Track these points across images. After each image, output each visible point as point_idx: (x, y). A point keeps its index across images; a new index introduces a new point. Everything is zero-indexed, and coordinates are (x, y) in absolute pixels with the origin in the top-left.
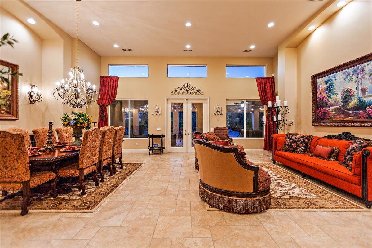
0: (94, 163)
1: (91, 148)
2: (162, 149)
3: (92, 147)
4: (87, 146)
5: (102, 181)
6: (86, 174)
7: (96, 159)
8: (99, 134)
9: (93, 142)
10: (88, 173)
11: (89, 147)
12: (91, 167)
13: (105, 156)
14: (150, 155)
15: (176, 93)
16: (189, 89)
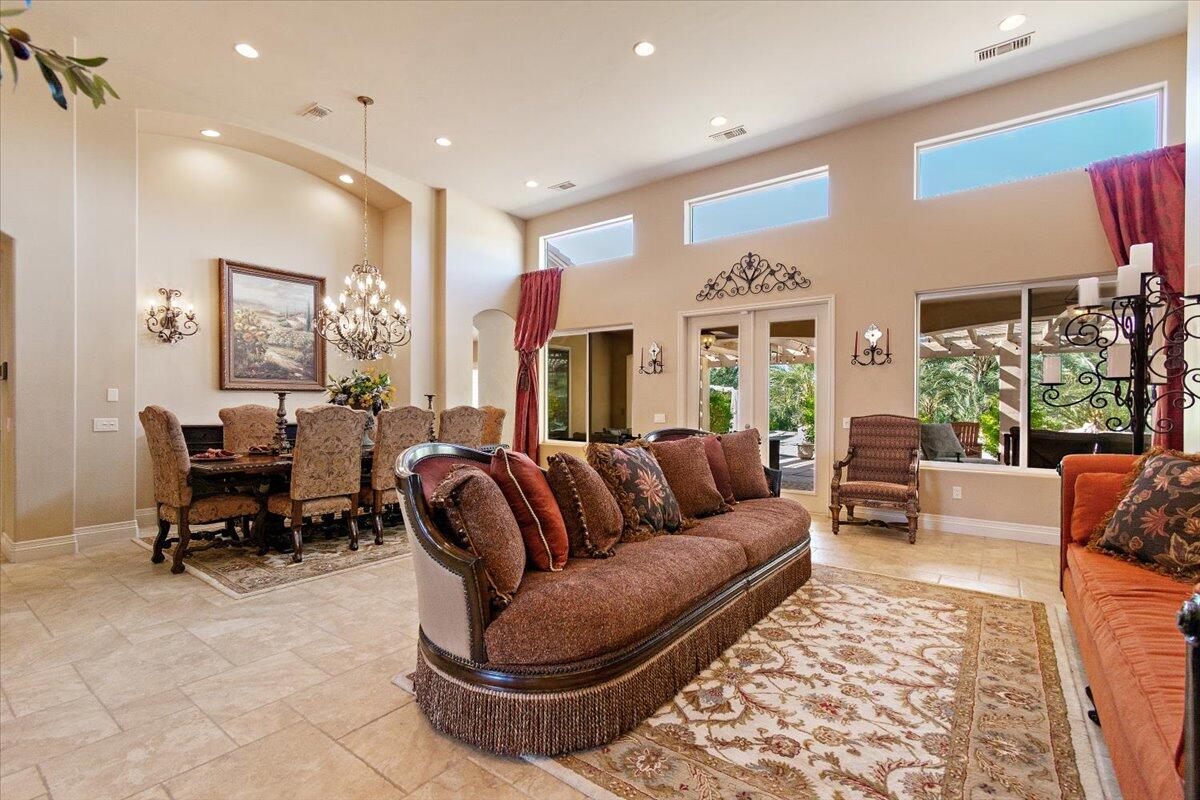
0: (343, 492)
3: (325, 452)
6: (309, 515)
7: (351, 483)
10: (317, 514)
12: (332, 500)
15: (713, 293)
16: (757, 273)
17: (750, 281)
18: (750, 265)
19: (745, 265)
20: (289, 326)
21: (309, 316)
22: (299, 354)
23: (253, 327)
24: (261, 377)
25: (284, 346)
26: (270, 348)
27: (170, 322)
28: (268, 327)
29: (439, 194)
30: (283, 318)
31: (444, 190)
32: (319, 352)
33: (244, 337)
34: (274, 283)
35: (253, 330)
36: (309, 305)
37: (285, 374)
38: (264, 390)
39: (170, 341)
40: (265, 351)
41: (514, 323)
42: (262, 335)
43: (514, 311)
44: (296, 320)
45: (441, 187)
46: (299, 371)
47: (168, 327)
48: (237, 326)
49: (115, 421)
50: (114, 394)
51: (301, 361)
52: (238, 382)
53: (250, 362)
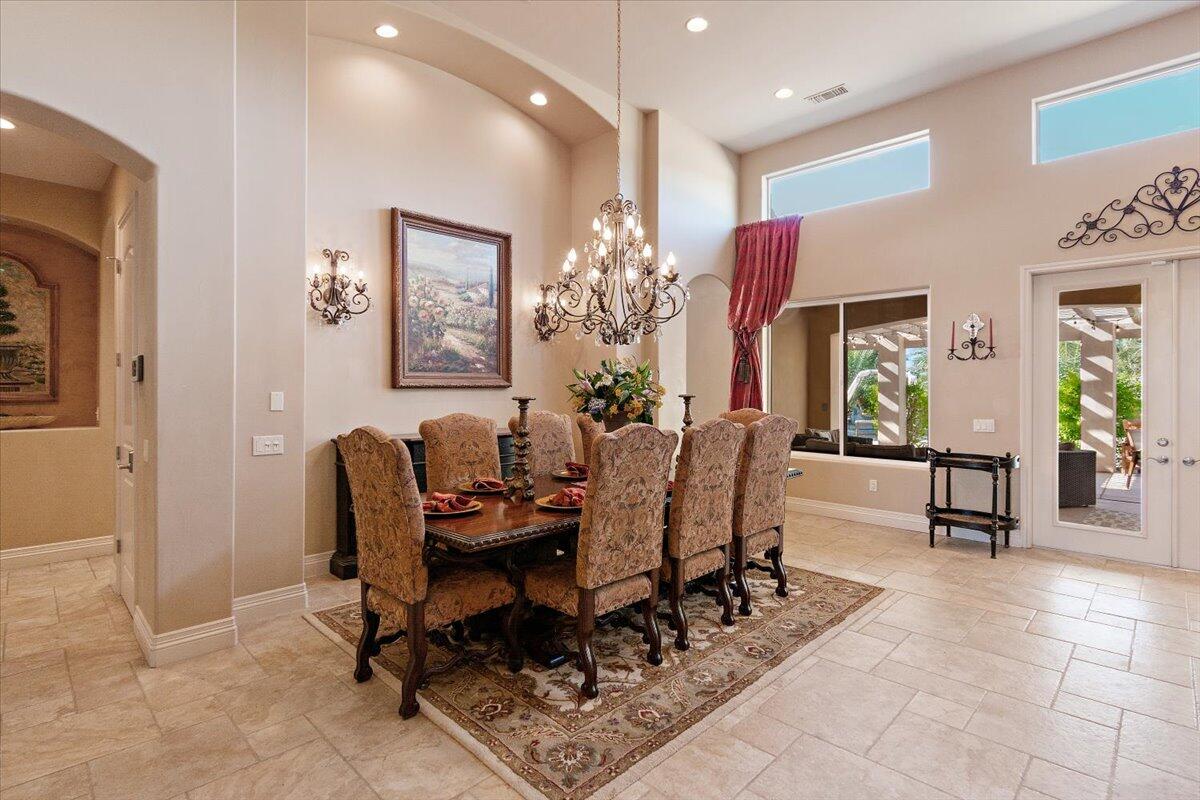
0: (642, 568)
1: (621, 506)
2: (1001, 528)
3: (626, 503)
4: (602, 499)
5: (681, 645)
6: (601, 612)
7: (652, 552)
8: (658, 450)
9: (629, 484)
10: (612, 608)
11: (613, 503)
12: (630, 583)
13: (696, 543)
14: (932, 544)
15: (1094, 234)
16: (1191, 199)
17: (1175, 213)
18: (1176, 186)
19: (1163, 187)
20: (468, 300)
21: (492, 286)
22: (479, 338)
23: (430, 302)
24: (438, 370)
25: (464, 327)
26: (449, 330)
27: (334, 295)
28: (447, 302)
29: (648, 117)
30: (463, 288)
31: (655, 112)
32: (503, 336)
33: (420, 315)
34: (453, 242)
35: (430, 306)
36: (491, 271)
37: (466, 364)
38: (443, 387)
39: (336, 323)
40: (442, 335)
41: (727, 293)
42: (439, 313)
43: (728, 275)
44: (477, 292)
45: (654, 107)
46: (480, 361)
47: (333, 302)
48: (412, 300)
49: (279, 439)
50: (278, 400)
51: (482, 347)
52: (414, 377)
53: (426, 350)
